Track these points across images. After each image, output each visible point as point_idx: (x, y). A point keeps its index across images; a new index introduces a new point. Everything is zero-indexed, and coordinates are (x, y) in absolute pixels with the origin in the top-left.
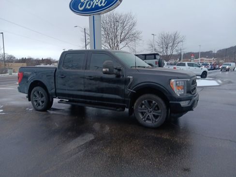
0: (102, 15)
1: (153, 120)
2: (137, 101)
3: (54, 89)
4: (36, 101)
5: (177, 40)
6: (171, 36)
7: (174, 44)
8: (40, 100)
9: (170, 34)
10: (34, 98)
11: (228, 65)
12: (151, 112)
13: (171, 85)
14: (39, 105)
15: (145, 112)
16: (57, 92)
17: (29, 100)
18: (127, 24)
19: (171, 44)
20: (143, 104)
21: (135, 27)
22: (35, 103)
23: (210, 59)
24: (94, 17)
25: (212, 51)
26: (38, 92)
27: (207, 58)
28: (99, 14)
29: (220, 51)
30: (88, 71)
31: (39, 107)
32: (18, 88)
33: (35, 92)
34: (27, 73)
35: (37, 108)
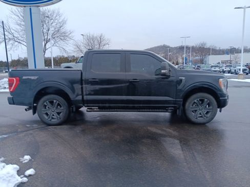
0: (41, 8)
1: (205, 116)
3: (81, 96)
5: (103, 43)
6: (96, 38)
7: (100, 46)
8: (54, 111)
13: (220, 84)
16: (84, 99)
20: (194, 103)
22: (46, 117)
24: (30, 9)
26: (52, 103)
28: (38, 6)
30: (130, 73)
31: (53, 120)
32: (9, 99)
33: (45, 101)
34: (29, 77)
35: (50, 122)
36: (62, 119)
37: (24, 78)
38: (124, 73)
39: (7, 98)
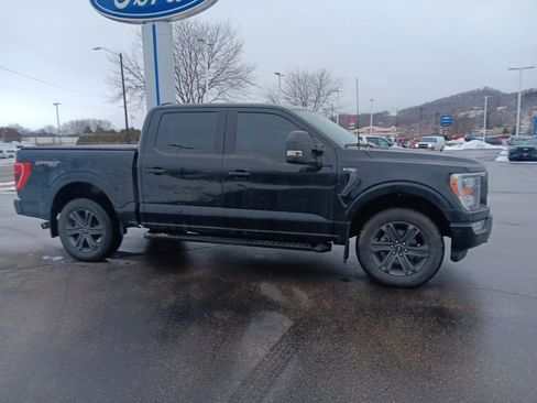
1: (408, 269)
2: (367, 227)
3: (134, 204)
4: (76, 236)
5: (327, 88)
6: (312, 78)
7: (319, 95)
8: (86, 233)
9: (311, 73)
10: (70, 227)
11: (431, 140)
12: (402, 250)
13: (453, 187)
14: (86, 245)
15: (387, 252)
16: (141, 210)
17: (54, 234)
18: (220, 46)
19: (313, 97)
20: (382, 233)
21: (238, 56)
22: (73, 242)
23: (387, 129)
24: (154, 26)
25: (387, 113)
26: (82, 214)
27: (382, 126)
28: (168, 21)
29: (403, 111)
30: (232, 156)
31: (85, 250)
32: (16, 202)
33: (71, 212)
34: (46, 163)
35: (80, 254)
36: (99, 250)
37: (38, 163)
38: (219, 157)
39: (12, 202)
